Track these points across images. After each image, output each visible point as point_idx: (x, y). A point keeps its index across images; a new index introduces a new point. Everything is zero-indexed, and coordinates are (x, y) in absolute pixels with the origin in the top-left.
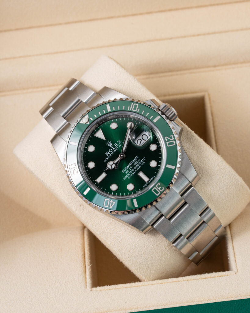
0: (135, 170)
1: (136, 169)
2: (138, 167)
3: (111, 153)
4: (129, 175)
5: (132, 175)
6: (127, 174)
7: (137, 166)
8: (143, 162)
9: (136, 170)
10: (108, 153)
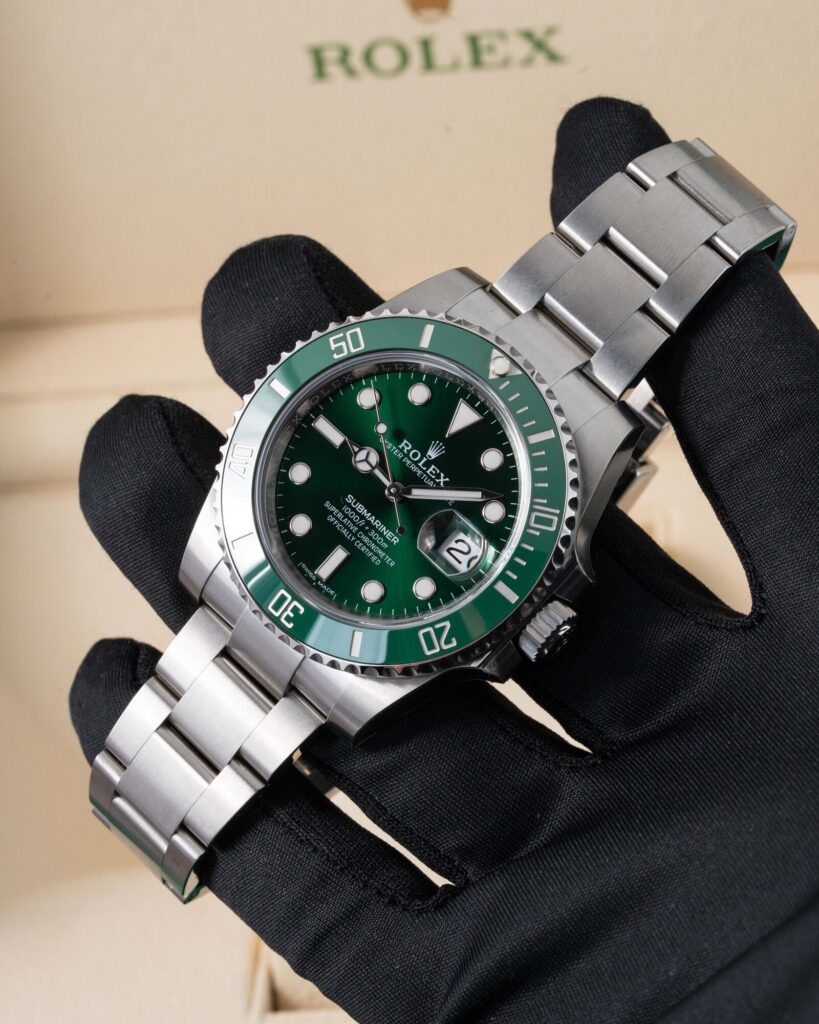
0: (355, 535)
1: (358, 539)
2: (365, 544)
3: (407, 455)
4: (337, 519)
5: (339, 526)
6: (341, 510)
7: (366, 540)
8: (379, 557)
9: (353, 538)
10: (406, 448)
